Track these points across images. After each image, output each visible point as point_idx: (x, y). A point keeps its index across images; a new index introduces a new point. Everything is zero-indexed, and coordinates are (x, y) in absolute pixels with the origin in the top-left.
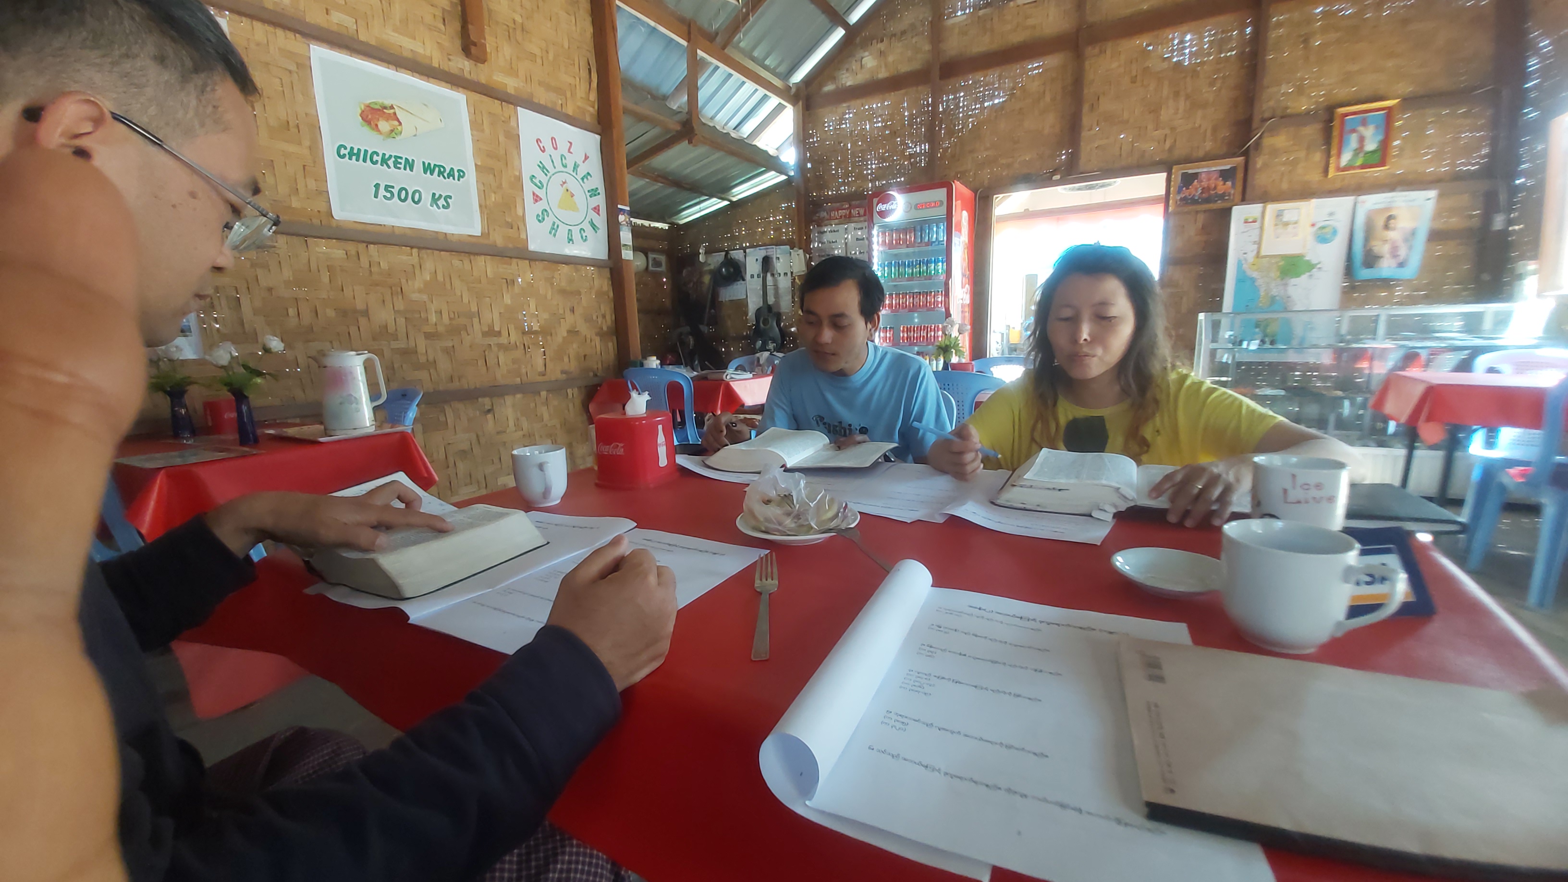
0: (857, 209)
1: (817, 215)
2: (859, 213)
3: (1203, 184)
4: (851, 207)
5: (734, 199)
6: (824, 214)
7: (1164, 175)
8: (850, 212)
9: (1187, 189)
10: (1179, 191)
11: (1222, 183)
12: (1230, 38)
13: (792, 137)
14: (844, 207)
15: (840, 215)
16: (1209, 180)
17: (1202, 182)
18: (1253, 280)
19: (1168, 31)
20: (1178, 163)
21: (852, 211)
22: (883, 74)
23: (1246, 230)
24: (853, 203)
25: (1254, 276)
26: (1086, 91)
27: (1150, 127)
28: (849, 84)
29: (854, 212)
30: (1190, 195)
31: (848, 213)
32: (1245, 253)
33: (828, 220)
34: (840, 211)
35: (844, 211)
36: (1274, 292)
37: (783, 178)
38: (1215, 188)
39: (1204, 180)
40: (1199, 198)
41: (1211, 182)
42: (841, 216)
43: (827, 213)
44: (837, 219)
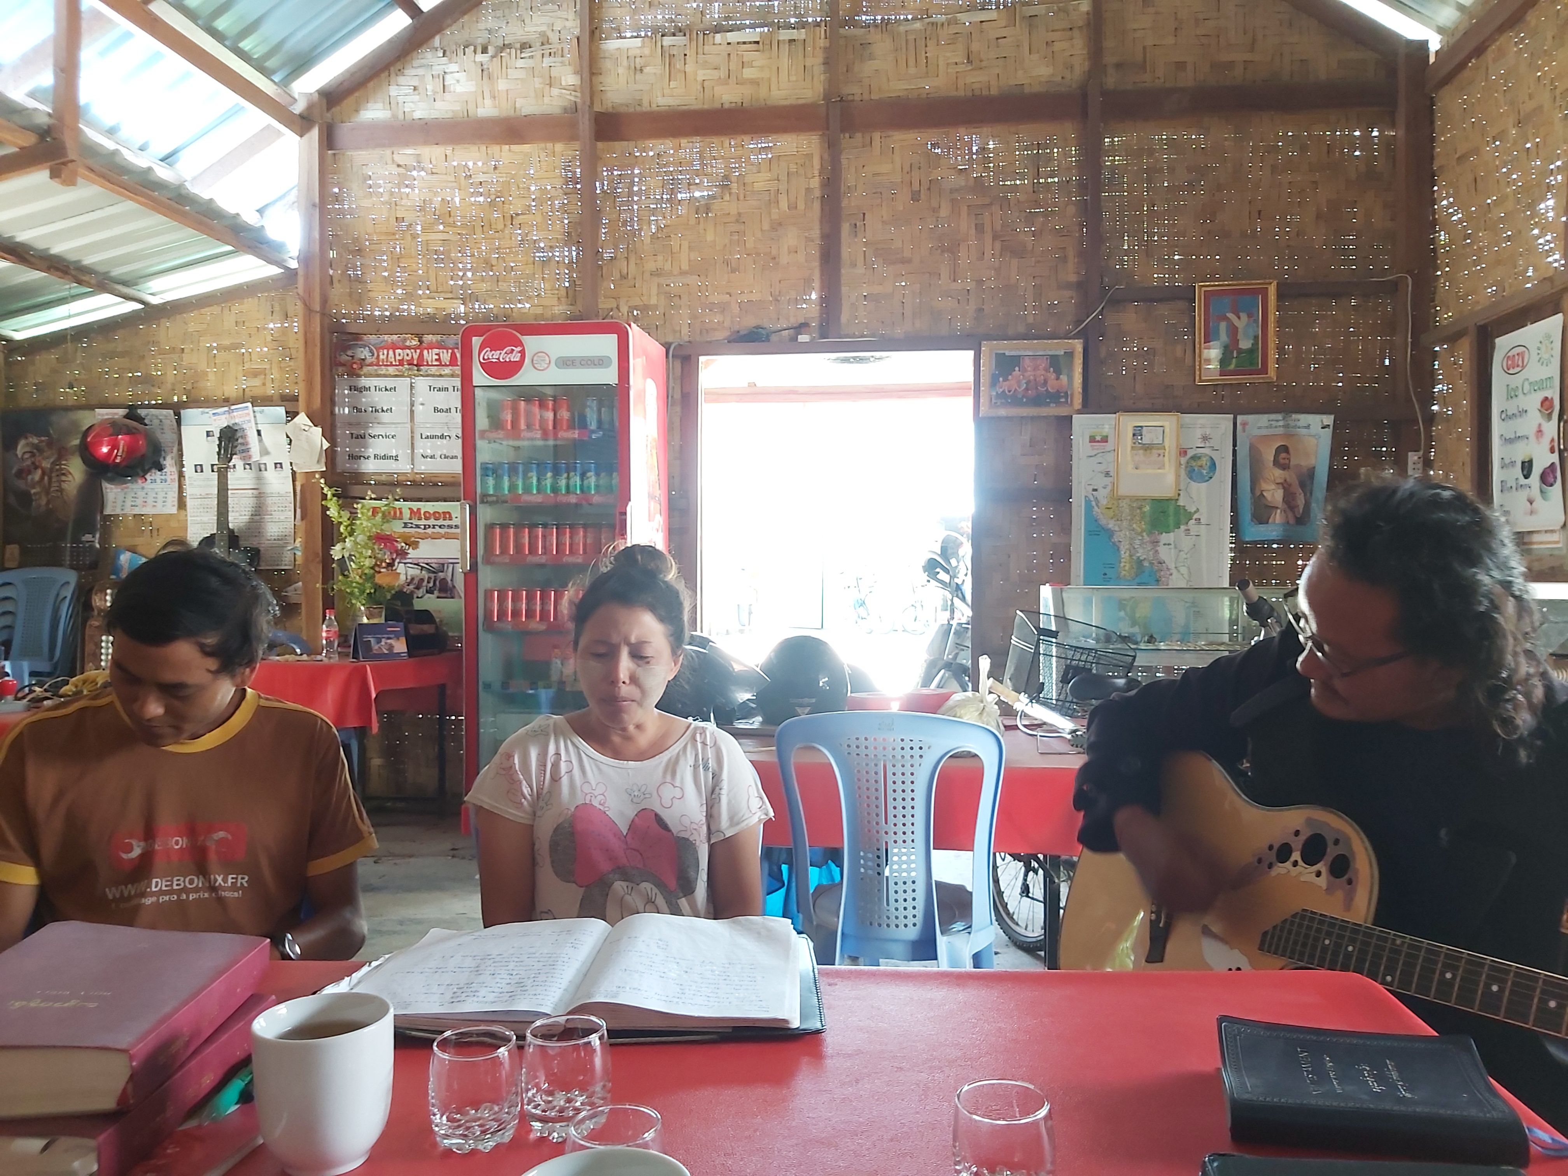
0: (436, 351)
1: (350, 353)
2: (438, 360)
3: (1027, 374)
4: (421, 346)
5: (155, 301)
6: (363, 353)
7: (971, 353)
8: (421, 355)
9: (1006, 380)
10: (994, 383)
11: (1053, 376)
12: (1050, 158)
13: (295, 192)
14: (408, 343)
15: (398, 358)
16: (1035, 369)
17: (1026, 371)
18: (1110, 533)
19: (962, 130)
20: (989, 337)
21: (425, 352)
22: (487, 109)
23: (1093, 453)
24: (428, 338)
25: (1110, 526)
26: (844, 203)
27: (945, 273)
28: (417, 115)
29: (430, 356)
30: (1009, 391)
31: (416, 357)
32: (1095, 490)
33: (371, 365)
34: (398, 351)
35: (408, 351)
36: (1141, 554)
37: (274, 271)
38: (1045, 382)
39: (1029, 369)
40: (1023, 396)
41: (1039, 373)
42: (401, 362)
43: (371, 351)
44: (391, 365)
